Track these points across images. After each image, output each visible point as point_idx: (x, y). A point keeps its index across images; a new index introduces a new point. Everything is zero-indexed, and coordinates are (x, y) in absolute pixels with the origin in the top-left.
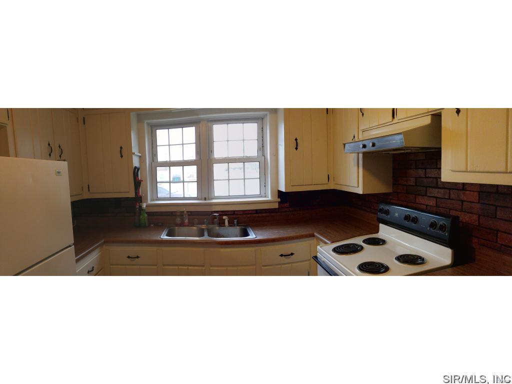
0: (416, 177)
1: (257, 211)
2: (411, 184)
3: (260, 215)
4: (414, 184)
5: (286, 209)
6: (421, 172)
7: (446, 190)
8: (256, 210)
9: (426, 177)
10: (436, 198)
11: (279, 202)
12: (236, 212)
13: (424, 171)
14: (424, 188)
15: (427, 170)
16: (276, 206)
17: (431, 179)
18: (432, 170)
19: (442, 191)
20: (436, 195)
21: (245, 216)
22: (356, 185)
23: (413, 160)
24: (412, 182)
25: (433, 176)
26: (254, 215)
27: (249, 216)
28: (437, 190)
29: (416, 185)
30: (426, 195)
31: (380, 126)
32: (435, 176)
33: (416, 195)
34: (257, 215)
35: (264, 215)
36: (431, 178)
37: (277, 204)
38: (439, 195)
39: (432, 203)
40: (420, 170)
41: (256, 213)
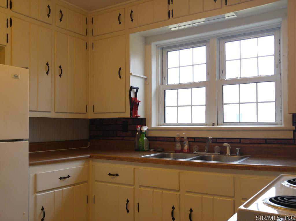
1: (266, 141)
3: (269, 146)
8: (266, 139)
11: (293, 131)
12: (242, 141)
16: (290, 136)
21: (251, 145)
26: (263, 145)
27: (256, 145)
34: (266, 145)
35: (274, 146)
41: (266, 143)
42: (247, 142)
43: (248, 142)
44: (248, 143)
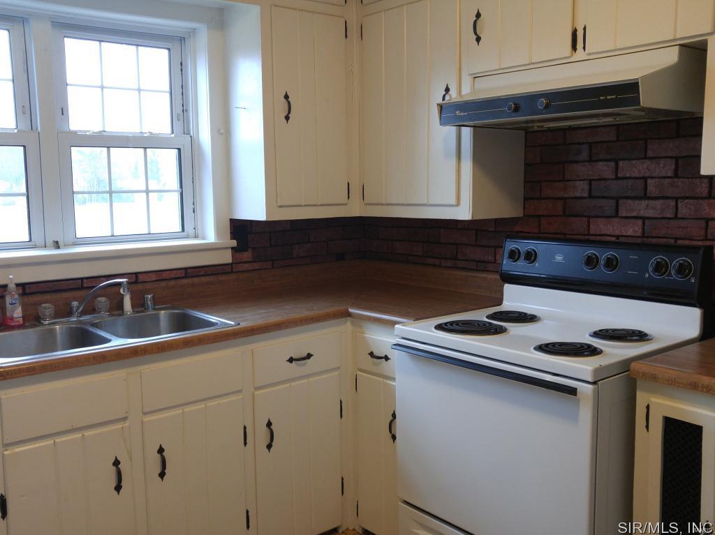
0: (591, 181)
1: (188, 272)
2: (578, 194)
3: (196, 280)
4: (586, 195)
5: (246, 266)
6: (605, 168)
7: (669, 201)
8: (186, 269)
9: (617, 178)
10: (644, 219)
11: (233, 248)
12: (141, 278)
13: (612, 164)
14: (613, 202)
15: (621, 164)
16: (226, 258)
17: (630, 182)
18: (634, 162)
19: (658, 203)
20: (642, 213)
21: (163, 284)
22: (453, 202)
23: (583, 143)
24: (581, 189)
25: (636, 175)
26: (185, 281)
27: (172, 283)
28: (644, 203)
29: (590, 196)
30: (617, 216)
31: (532, 66)
32: (641, 175)
33: (589, 217)
34: (188, 281)
35: (204, 279)
36: (630, 178)
37: (229, 252)
38: (650, 213)
39: (633, 229)
40: (601, 163)
41: (186, 277)
42: (150, 280)
43: (154, 277)
44: (153, 279)
